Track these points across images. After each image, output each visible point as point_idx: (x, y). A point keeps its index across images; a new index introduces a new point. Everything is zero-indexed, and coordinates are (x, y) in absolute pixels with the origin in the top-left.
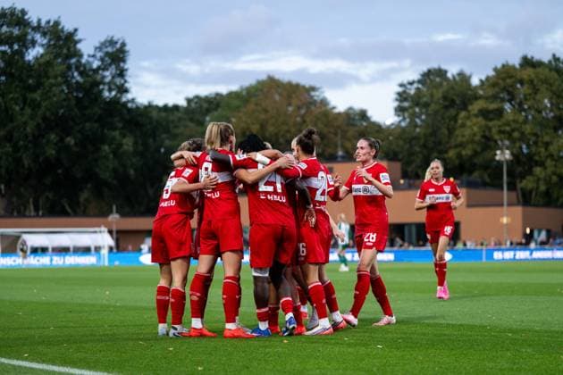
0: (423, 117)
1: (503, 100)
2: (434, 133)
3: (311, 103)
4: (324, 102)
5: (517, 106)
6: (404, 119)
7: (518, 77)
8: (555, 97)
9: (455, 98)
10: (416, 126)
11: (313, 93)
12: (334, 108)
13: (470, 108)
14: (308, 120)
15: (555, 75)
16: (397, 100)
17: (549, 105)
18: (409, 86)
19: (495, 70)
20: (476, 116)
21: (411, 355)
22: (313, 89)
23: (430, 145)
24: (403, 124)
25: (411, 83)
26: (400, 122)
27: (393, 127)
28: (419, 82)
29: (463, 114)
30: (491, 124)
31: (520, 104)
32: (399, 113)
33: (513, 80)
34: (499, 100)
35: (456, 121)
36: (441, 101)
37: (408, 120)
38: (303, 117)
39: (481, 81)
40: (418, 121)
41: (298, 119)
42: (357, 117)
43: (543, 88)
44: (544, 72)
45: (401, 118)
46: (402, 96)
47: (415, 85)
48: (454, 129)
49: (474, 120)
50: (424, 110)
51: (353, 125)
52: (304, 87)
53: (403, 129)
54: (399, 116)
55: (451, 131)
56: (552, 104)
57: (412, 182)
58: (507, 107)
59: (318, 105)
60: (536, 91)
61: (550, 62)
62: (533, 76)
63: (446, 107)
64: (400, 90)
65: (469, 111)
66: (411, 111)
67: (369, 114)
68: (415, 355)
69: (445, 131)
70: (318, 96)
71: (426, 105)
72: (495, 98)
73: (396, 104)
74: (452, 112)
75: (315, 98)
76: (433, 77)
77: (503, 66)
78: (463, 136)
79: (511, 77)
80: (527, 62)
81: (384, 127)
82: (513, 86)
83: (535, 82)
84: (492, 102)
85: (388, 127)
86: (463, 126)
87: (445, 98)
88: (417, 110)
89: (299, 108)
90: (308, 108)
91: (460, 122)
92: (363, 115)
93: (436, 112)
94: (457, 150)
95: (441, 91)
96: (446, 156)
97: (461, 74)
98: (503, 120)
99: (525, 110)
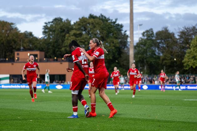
0: (53, 35)
1: (82, 30)
2: (57, 42)
3: (11, 29)
4: (16, 29)
5: (87, 32)
6: (46, 36)
7: (88, 22)
8: (101, 29)
9: (65, 29)
10: (50, 39)
11: (12, 25)
12: (20, 31)
13: (70, 33)
14: (10, 35)
15: (101, 21)
16: (43, 29)
17: (99, 32)
18: (48, 24)
19: (79, 19)
20: (73, 36)
21: (43, 124)
22: (12, 24)
23: (55, 46)
24: (46, 38)
25: (49, 23)
26: (44, 37)
27: (42, 39)
28: (52, 22)
29: (67, 35)
30: (77, 39)
31: (89, 32)
32: (44, 34)
33: (86, 23)
34: (81, 30)
35: (65, 37)
36: (60, 30)
37: (47, 37)
38: (8, 34)
39: (74, 23)
40: (51, 37)
41: (7, 35)
42: (28, 35)
43: (97, 26)
44: (97, 20)
45: (45, 35)
46: (46, 27)
47: (51, 24)
48: (64, 40)
49: (72, 37)
50: (53, 33)
51: (27, 38)
52: (9, 23)
53: (45, 40)
54: (44, 35)
55: (63, 41)
56: (100, 32)
57: (48, 59)
58: (84, 32)
59: (14, 30)
60: (95, 27)
61: (100, 16)
62: (93, 22)
63: (61, 32)
64: (45, 25)
65: (69, 34)
66: (48, 33)
67: (33, 34)
68: (44, 124)
69: (60, 41)
70: (14, 27)
71: (54, 31)
72: (79, 29)
73: (43, 30)
74: (63, 34)
75: (13, 27)
76: (58, 20)
77: (82, 18)
78: (67, 43)
79: (85, 22)
80: (91, 16)
81: (38, 39)
82: (86, 25)
83: (94, 24)
84: (78, 31)
85: (40, 39)
86: (68, 39)
87: (61, 29)
88: (51, 33)
89: (6, 31)
90: (10, 31)
91: (66, 38)
92: (31, 34)
93: (58, 34)
94: (65, 48)
95: (59, 26)
96: (61, 50)
97: (67, 20)
98: (82, 38)
99: (90, 34)
